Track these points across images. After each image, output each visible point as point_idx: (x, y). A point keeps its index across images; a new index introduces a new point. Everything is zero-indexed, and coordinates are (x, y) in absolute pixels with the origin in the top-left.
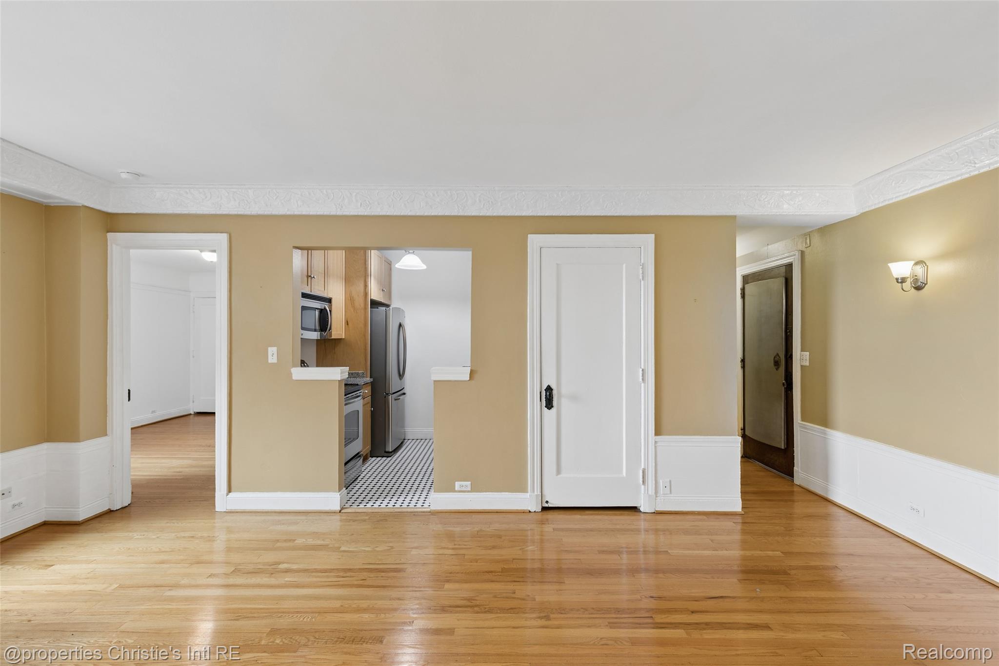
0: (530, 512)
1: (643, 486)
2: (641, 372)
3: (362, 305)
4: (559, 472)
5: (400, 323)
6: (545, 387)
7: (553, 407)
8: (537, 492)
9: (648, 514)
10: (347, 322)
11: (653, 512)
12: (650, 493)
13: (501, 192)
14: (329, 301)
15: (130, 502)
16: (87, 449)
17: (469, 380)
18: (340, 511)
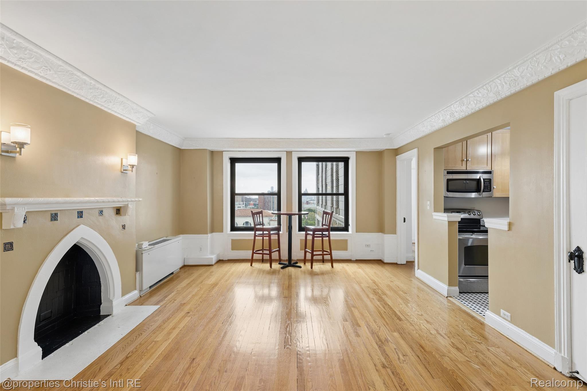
0: (555, 369)
6: (574, 247)
7: (583, 271)
8: (565, 354)
14: (490, 173)
15: (405, 263)
16: (388, 238)
17: (508, 230)
18: (447, 297)
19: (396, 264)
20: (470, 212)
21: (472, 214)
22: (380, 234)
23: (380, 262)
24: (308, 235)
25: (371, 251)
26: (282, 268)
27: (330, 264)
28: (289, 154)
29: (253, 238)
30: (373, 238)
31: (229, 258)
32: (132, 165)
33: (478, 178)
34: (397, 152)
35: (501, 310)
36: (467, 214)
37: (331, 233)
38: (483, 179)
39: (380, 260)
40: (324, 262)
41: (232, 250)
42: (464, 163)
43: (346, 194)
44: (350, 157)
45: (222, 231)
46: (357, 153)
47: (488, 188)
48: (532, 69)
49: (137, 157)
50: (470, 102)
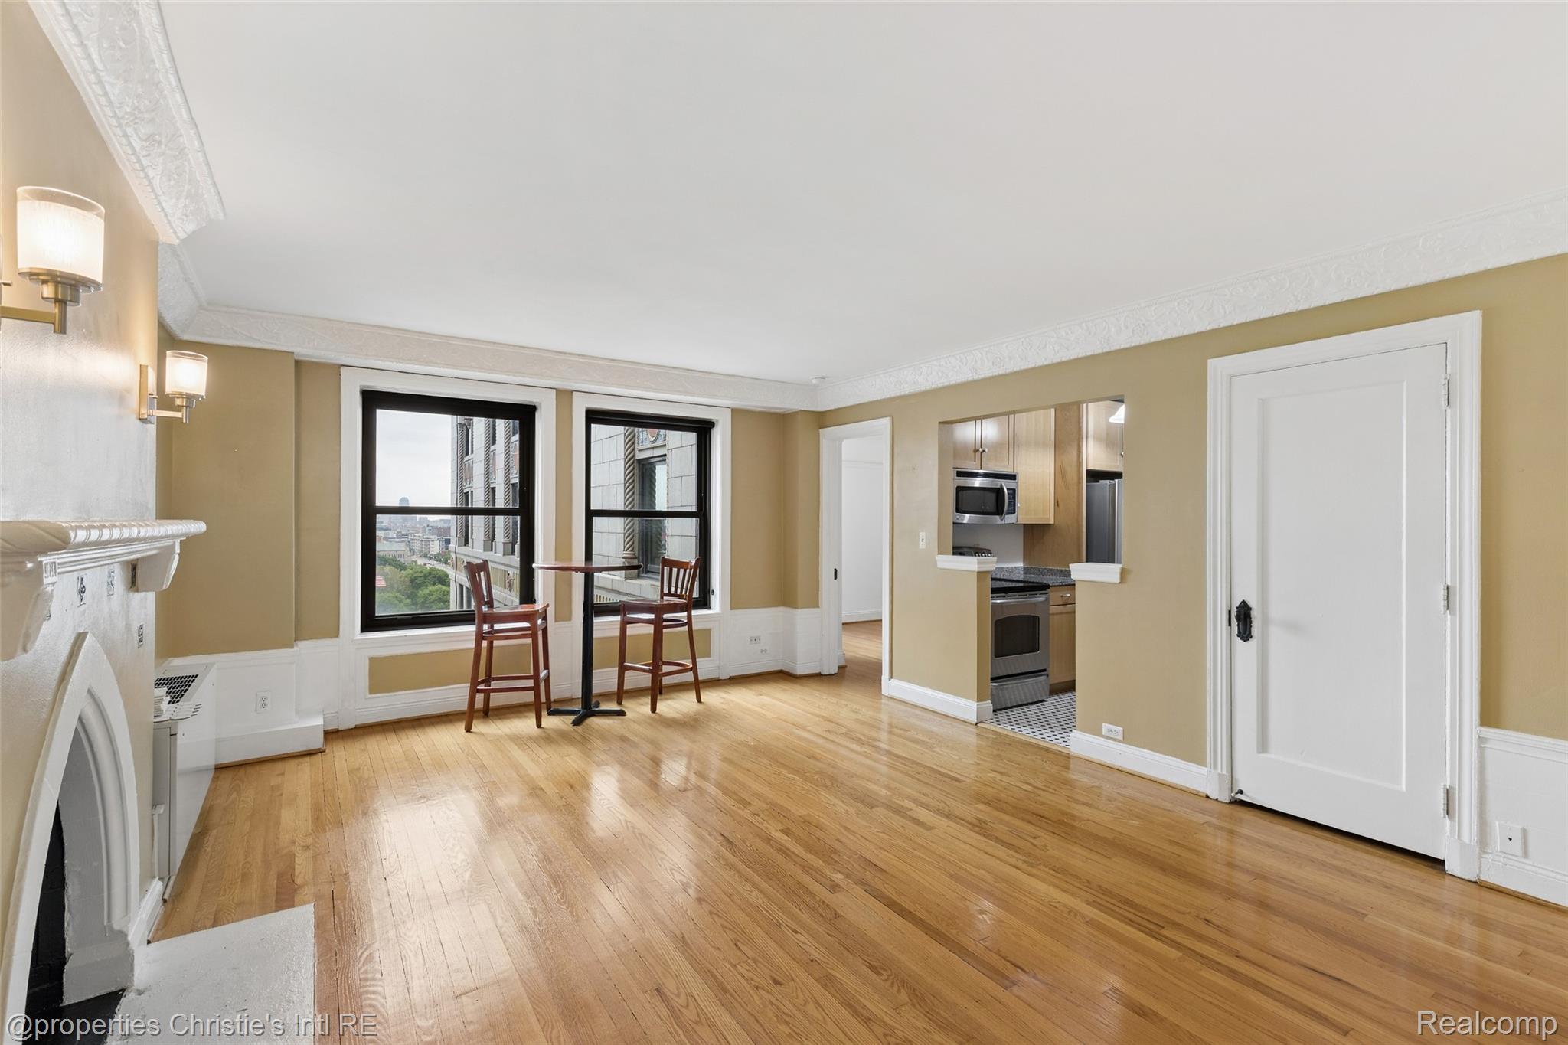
0: (1207, 797)
1: (1447, 821)
2: (1442, 593)
3: (1075, 478)
4: (1263, 746)
6: (1237, 603)
7: (1251, 637)
8: (1222, 769)
9: (1458, 880)
10: (1058, 502)
11: (1473, 880)
12: (1466, 839)
13: (1153, 308)
15: (836, 671)
16: (803, 617)
17: (1120, 583)
18: (976, 724)
19: (819, 675)
22: (781, 609)
23: (783, 676)
24: (628, 626)
25: (762, 651)
26: (576, 723)
27: (693, 695)
28: (564, 396)
29: (472, 645)
30: (764, 620)
31: (359, 722)
32: (187, 394)
33: (1000, 486)
34: (822, 419)
35: (1104, 724)
37: (694, 613)
38: (1007, 489)
39: (781, 672)
40: (663, 692)
41: (370, 693)
42: (978, 456)
43: (702, 513)
44: (717, 421)
45: (336, 634)
46: (736, 412)
47: (1012, 506)
48: (1178, 315)
49: (206, 365)
50: (1046, 345)
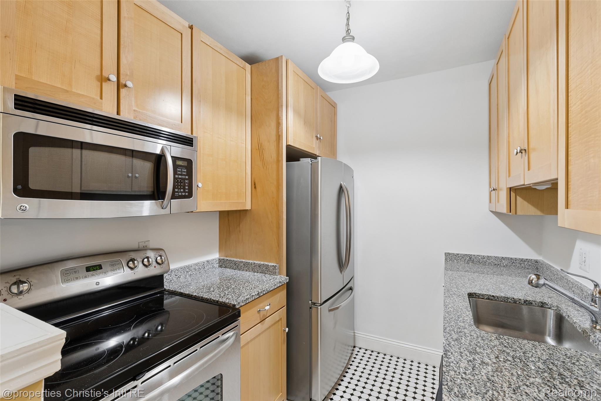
3: (274, 155)
5: (341, 184)
10: (255, 184)
14: (187, 141)
20: (133, 260)
21: (141, 265)
33: (158, 152)
36: (126, 269)
38: (172, 157)
42: (110, 90)
47: (184, 186)
